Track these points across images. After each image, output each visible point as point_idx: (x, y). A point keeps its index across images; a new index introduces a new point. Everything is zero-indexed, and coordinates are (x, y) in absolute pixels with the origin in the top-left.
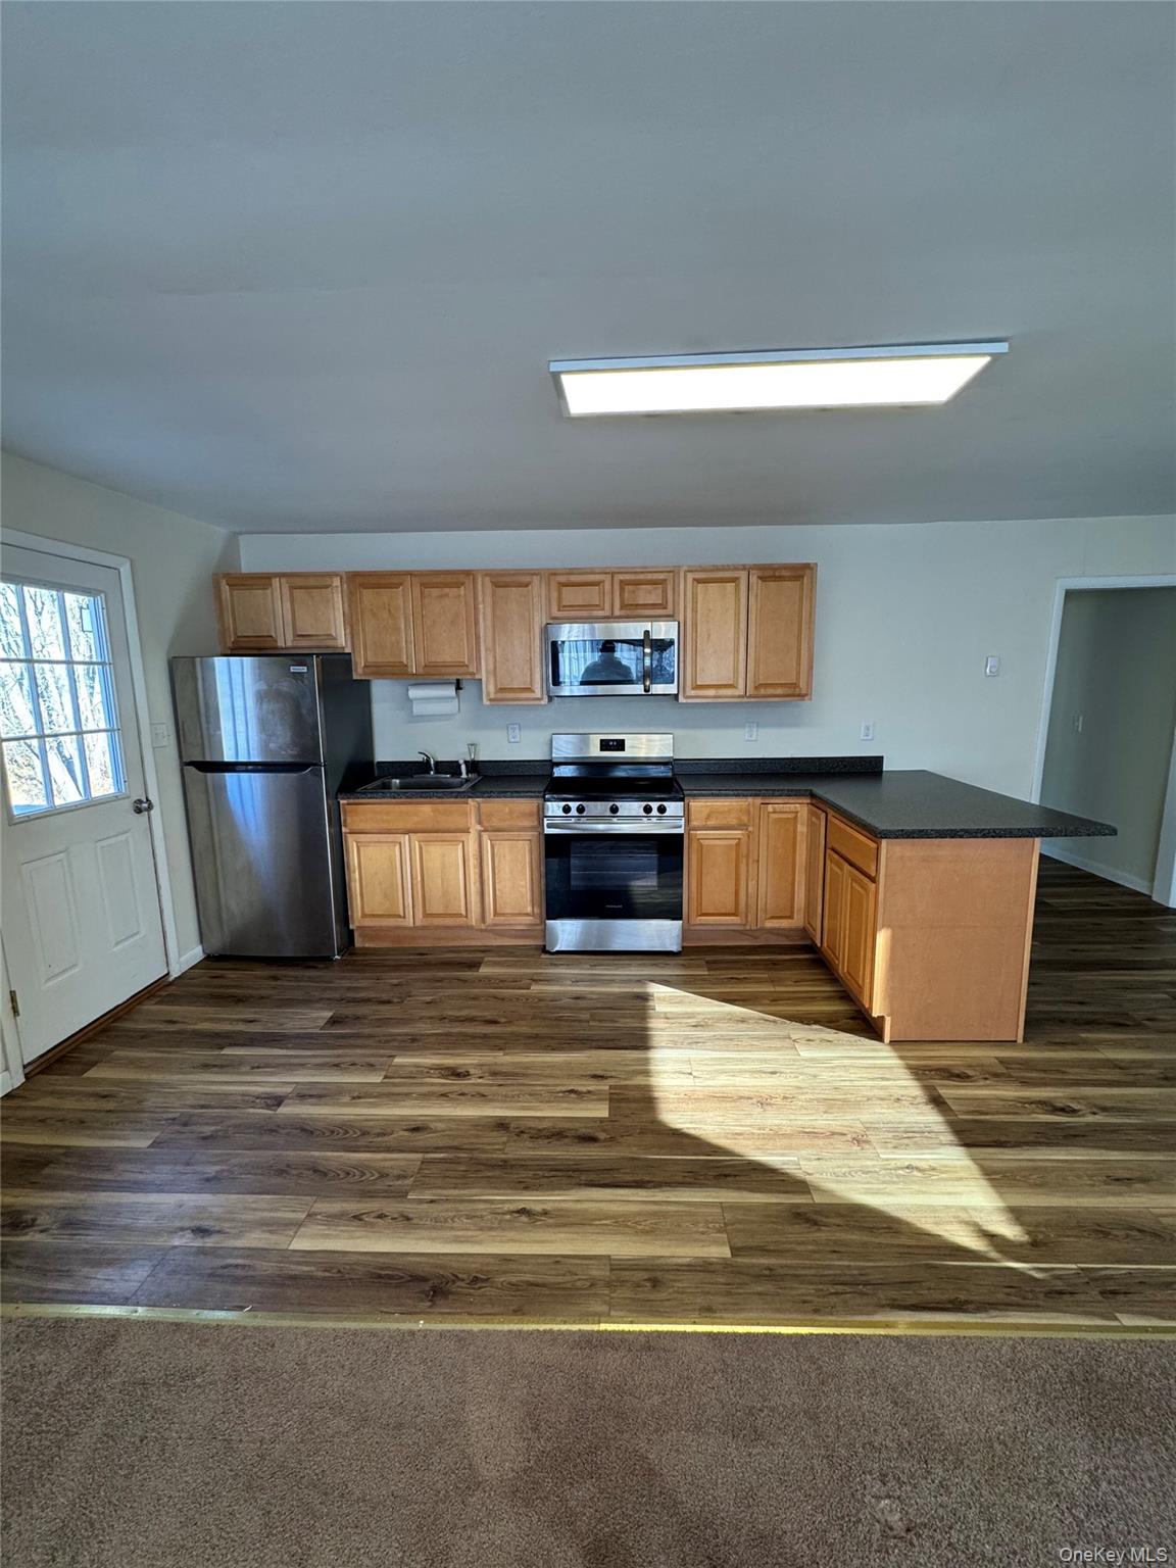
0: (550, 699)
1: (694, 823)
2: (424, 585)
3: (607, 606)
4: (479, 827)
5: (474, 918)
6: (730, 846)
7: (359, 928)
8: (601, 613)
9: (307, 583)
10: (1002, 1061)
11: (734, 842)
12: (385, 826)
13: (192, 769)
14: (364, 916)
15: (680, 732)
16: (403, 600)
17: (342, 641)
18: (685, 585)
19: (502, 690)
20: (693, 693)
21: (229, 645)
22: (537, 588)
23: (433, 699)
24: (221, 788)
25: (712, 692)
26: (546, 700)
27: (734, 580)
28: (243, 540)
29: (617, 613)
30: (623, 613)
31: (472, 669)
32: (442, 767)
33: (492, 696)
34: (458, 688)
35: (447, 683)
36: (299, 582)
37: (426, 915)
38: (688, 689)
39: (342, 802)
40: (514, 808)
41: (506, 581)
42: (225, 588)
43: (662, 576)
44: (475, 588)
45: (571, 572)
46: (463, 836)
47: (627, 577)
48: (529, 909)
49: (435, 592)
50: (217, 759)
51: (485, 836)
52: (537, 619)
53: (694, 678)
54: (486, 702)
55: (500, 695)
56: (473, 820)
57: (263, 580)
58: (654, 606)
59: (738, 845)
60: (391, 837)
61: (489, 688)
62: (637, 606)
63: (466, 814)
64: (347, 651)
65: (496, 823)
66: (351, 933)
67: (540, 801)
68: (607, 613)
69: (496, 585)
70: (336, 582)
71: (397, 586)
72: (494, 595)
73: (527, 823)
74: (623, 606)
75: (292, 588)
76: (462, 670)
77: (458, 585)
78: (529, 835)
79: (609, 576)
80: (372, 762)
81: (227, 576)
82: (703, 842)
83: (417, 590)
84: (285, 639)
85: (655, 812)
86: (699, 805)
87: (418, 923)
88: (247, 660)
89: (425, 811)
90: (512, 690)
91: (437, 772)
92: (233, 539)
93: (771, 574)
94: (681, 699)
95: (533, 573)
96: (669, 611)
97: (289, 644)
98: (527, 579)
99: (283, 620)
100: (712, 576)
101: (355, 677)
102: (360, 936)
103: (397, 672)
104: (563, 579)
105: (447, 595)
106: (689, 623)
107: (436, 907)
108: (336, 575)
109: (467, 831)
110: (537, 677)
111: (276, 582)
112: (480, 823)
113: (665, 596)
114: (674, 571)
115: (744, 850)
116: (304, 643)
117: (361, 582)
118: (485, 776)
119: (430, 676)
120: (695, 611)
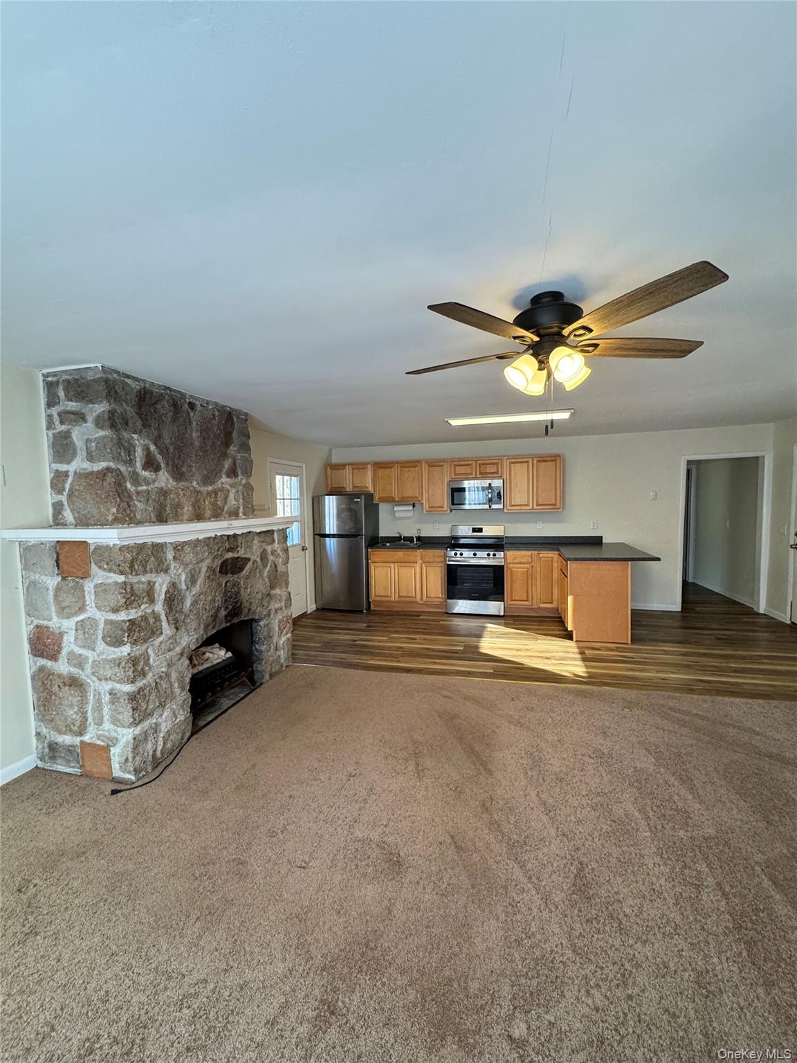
0: (451, 511)
1: (509, 561)
2: (402, 467)
3: (474, 474)
4: (421, 561)
5: (418, 599)
6: (524, 572)
7: (373, 601)
8: (471, 476)
9: (359, 467)
10: (616, 647)
11: (526, 570)
12: (384, 560)
13: (318, 537)
14: (376, 596)
15: (507, 525)
16: (394, 472)
17: (371, 489)
18: (506, 463)
19: (432, 507)
20: (511, 508)
21: (329, 490)
22: (446, 467)
23: (403, 511)
24: (324, 545)
25: (518, 508)
26: (449, 511)
27: (527, 462)
28: (333, 451)
29: (478, 476)
30: (480, 476)
31: (420, 499)
32: (406, 539)
33: (427, 509)
34: (414, 506)
35: (410, 505)
36: (354, 467)
37: (399, 596)
38: (508, 506)
39: (369, 550)
40: (434, 554)
41: (434, 464)
42: (329, 469)
43: (496, 461)
44: (421, 466)
45: (460, 460)
46: (414, 565)
47: (482, 462)
48: (440, 596)
49: (406, 469)
50: (323, 533)
51: (423, 565)
52: (446, 478)
53: (510, 502)
54: (425, 512)
55: (430, 509)
56: (419, 558)
57: (341, 466)
58: (493, 473)
59: (527, 571)
60: (387, 565)
61: (426, 506)
62: (486, 473)
63: (416, 556)
64: (372, 492)
65: (427, 559)
66: (370, 603)
67: (445, 551)
68: (474, 476)
69: (430, 466)
70: (369, 466)
71: (391, 468)
72: (428, 470)
73: (439, 560)
74: (480, 474)
75: (353, 469)
76: (415, 499)
77: (415, 467)
78: (442, 565)
79: (474, 462)
80: (378, 537)
81: (329, 465)
82: (513, 570)
83: (399, 469)
84: (349, 489)
85: (491, 556)
86: (510, 554)
87: (396, 599)
88: (334, 497)
89: (400, 554)
90: (435, 507)
91: (404, 541)
92: (330, 451)
93: (543, 459)
94: (505, 511)
95: (444, 461)
96: (500, 475)
97: (351, 490)
98: (442, 464)
99: (349, 481)
100: (517, 460)
101: (374, 502)
102: (373, 604)
103: (390, 500)
104: (456, 463)
105: (410, 470)
106: (508, 478)
107: (404, 594)
108: (369, 464)
109: (416, 563)
110: (446, 502)
111: (347, 467)
112: (422, 559)
113: (498, 469)
114: (501, 458)
115: (530, 573)
116: (355, 489)
117: (379, 466)
118: (424, 543)
119: (403, 502)
120: (510, 474)
